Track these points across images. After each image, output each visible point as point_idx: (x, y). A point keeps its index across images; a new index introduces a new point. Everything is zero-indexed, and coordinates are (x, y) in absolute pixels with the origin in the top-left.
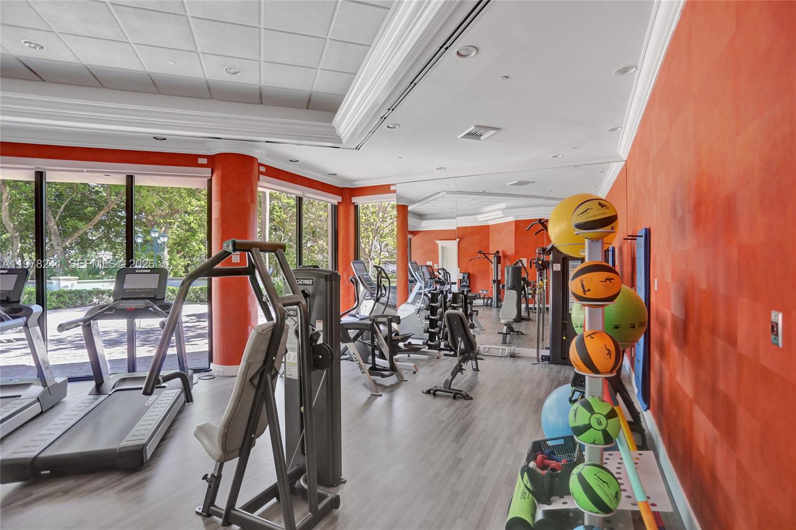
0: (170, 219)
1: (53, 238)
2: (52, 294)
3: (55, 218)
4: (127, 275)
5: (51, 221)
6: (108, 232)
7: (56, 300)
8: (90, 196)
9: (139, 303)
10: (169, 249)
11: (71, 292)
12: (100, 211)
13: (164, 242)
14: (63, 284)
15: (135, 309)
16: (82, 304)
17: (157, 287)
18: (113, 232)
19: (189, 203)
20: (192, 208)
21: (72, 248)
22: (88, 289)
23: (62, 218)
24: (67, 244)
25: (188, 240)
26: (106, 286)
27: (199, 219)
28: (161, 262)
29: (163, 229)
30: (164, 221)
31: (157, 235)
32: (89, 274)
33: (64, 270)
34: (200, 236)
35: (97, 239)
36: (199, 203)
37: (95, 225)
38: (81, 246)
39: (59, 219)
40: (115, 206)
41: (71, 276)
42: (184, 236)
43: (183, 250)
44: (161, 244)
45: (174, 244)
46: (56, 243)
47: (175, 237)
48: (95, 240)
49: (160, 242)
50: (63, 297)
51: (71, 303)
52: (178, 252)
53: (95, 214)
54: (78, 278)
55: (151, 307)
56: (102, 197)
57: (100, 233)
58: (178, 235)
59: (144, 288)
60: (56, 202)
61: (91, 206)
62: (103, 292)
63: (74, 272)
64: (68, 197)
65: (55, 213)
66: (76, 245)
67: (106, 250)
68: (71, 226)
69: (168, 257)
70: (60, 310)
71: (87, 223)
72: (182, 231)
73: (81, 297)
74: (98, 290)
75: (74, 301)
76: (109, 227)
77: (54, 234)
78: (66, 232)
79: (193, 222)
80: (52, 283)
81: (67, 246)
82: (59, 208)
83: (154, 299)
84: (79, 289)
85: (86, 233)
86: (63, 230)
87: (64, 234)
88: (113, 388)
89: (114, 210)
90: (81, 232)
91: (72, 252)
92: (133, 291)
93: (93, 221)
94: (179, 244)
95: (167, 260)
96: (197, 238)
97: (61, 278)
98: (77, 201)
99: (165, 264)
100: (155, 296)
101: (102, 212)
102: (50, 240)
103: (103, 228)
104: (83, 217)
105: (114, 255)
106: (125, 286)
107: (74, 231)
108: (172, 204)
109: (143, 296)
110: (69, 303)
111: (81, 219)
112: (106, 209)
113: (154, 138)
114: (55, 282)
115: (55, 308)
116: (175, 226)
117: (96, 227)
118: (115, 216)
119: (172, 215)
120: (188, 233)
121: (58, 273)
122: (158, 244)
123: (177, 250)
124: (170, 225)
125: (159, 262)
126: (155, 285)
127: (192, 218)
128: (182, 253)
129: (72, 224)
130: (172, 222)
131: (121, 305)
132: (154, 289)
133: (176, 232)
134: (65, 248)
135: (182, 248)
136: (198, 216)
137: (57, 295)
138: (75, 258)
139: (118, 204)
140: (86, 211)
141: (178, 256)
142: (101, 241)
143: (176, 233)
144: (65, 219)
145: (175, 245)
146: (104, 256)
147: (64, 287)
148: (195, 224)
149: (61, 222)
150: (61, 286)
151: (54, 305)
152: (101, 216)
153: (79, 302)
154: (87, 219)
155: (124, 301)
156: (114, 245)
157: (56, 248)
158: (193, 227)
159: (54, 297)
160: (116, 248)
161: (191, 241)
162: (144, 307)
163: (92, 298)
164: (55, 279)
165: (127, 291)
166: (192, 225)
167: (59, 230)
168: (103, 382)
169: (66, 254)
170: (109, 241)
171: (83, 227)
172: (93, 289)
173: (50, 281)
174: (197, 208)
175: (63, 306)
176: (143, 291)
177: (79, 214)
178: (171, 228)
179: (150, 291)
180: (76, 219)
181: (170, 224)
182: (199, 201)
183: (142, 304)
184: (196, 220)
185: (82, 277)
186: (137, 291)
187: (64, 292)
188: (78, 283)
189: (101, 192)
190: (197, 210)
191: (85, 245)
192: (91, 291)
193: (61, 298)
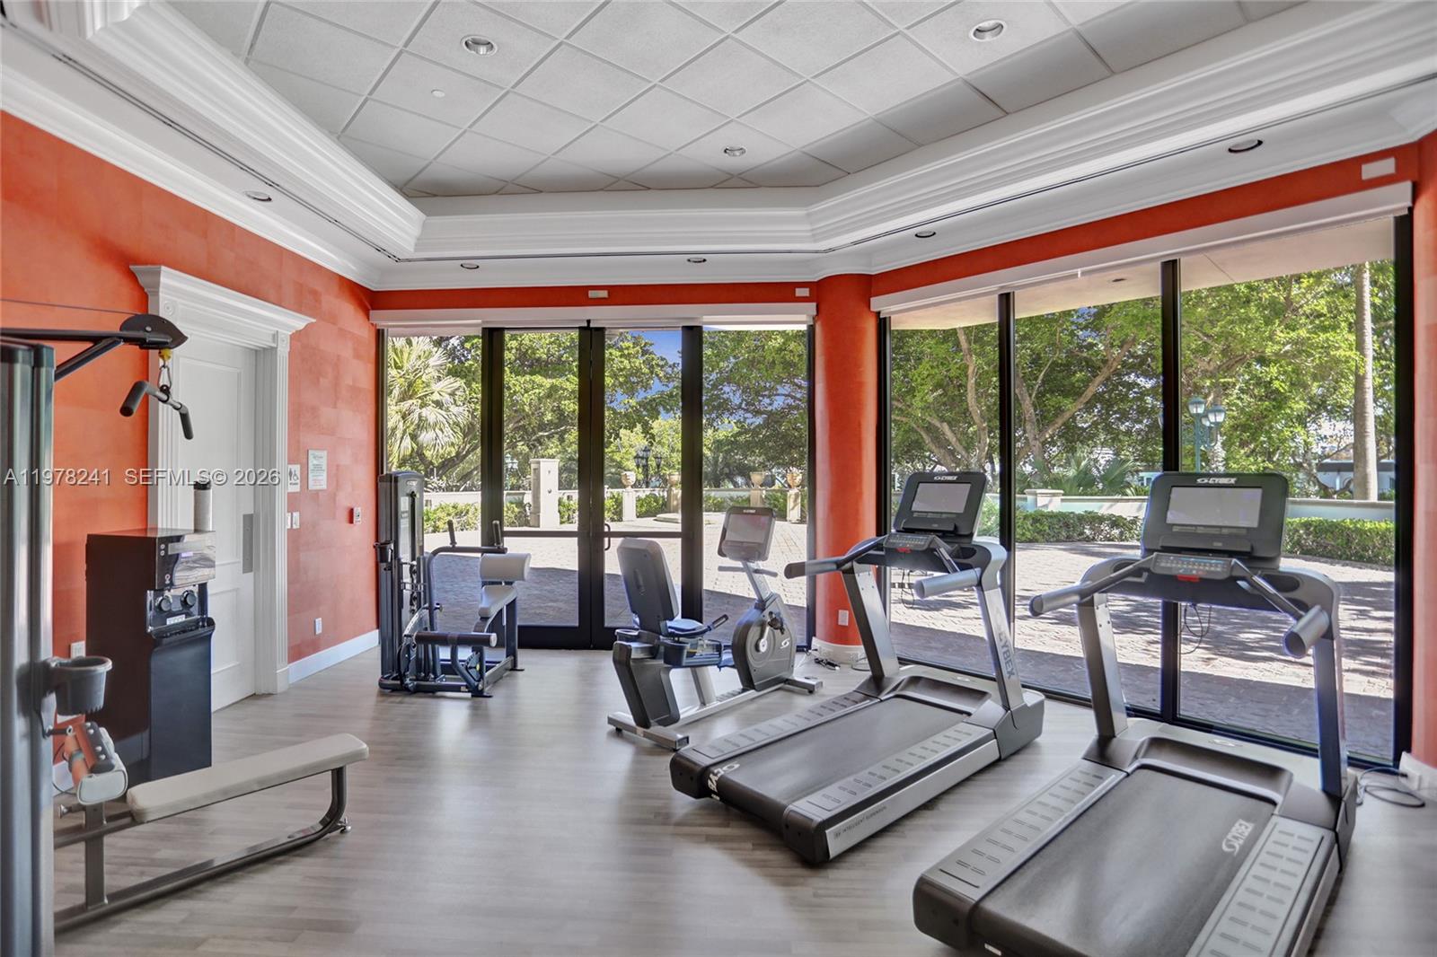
0: (1225, 377)
1: (1028, 427)
2: (1025, 518)
3: (1030, 395)
4: (1174, 489)
5: (1025, 401)
6: (1108, 413)
7: (1030, 527)
8: (1079, 354)
9: (1211, 565)
10: (1225, 438)
11: (1052, 516)
12: (1094, 377)
13: (1217, 424)
14: (1042, 501)
15: (1201, 579)
16: (1068, 537)
17: (1255, 525)
18: (1115, 413)
19: (1271, 338)
20: (1276, 347)
21: (1053, 443)
22: (1077, 513)
23: (1041, 395)
24: (1047, 436)
25: (1266, 417)
26: (1104, 508)
27: (1293, 371)
28: (1207, 465)
29: (1210, 399)
30: (1212, 383)
31: (1201, 410)
32: (1079, 486)
33: (1042, 478)
34: (1296, 406)
35: (1090, 426)
36: (1293, 335)
37: (1087, 403)
38: (1067, 439)
39: (1037, 397)
40: (1119, 367)
41: (1053, 488)
42: (1257, 409)
43: (1254, 438)
44: (1210, 428)
45: (1235, 428)
46: (1033, 436)
47: (1235, 414)
48: (1087, 428)
49: (1208, 424)
50: (1041, 524)
51: (1052, 534)
52: (1243, 444)
53: (1087, 382)
54: (1062, 492)
55: (1243, 579)
56: (1098, 353)
57: (1095, 416)
58: (1242, 410)
59: (1221, 524)
60: (1032, 371)
61: (1081, 371)
62: (1101, 519)
63: (1056, 483)
64: (1048, 361)
65: (1030, 388)
66: (1060, 437)
67: (1103, 444)
68: (1053, 406)
69: (1222, 454)
70: (1036, 545)
71: (1075, 400)
72: (1252, 400)
73: (1067, 525)
74: (1093, 515)
75: (1056, 531)
76: (1108, 405)
77: (1029, 421)
78: (1045, 418)
79: (1277, 379)
80: (1026, 499)
81: (1046, 439)
82: (1036, 379)
83: (1248, 557)
84: (1064, 511)
85: (1074, 417)
86: (1041, 415)
87: (1043, 421)
88: (1136, 757)
89: (1118, 373)
90: (1067, 415)
91: (1055, 449)
92: (1190, 531)
93: (1084, 395)
94: (1245, 428)
95: (1220, 459)
96: (1288, 411)
97: (1039, 491)
98: (1061, 364)
99: (1217, 468)
100: (1252, 548)
101: (1099, 379)
102: (1025, 432)
103: (1099, 406)
104: (1069, 391)
105: (1117, 454)
106: (1172, 517)
107: (1056, 416)
108: (1229, 346)
109: (1218, 545)
110: (1049, 534)
111: (1066, 394)
112: (1105, 373)
113: (1230, 150)
114: (1030, 498)
115: (1031, 541)
116: (1236, 391)
117: (1089, 407)
118: (1119, 383)
119: (1228, 368)
120: (1267, 403)
121: (1035, 484)
122: (1204, 427)
123: (1241, 439)
124: (1225, 390)
125: (1203, 464)
126: (1251, 520)
127: (1274, 370)
128: (1252, 446)
129: (1053, 404)
130: (1228, 383)
131: (1163, 565)
132: (1248, 529)
133: (1238, 402)
134: (1043, 443)
135: (1252, 434)
136: (1290, 363)
137: (1033, 519)
138: (1058, 460)
139: (1124, 362)
140: (1074, 379)
141: (1242, 451)
142: (1096, 428)
143: (1237, 405)
144: (1044, 396)
145: (1236, 430)
146: (1101, 456)
147: (1044, 506)
148: (1283, 381)
149: (1039, 402)
150: (1039, 505)
151: (1028, 535)
152: (1096, 387)
153: (1064, 534)
154: (1076, 393)
155: (1172, 557)
156: (1117, 436)
157: (1032, 443)
158: (1277, 389)
159: (1029, 522)
160: (1120, 441)
161: (1272, 421)
162: (1225, 576)
163: (1084, 528)
164: (1030, 494)
165: (1175, 529)
166: (1276, 384)
167: (1037, 415)
168: (1114, 736)
169: (1045, 452)
170: (1108, 429)
171: (1071, 406)
172: (1086, 512)
173: (1022, 496)
174: (1288, 347)
175: (1038, 537)
176: (1217, 532)
177: (1064, 386)
178: (1227, 395)
179: (1237, 533)
180: (1059, 395)
181: (1226, 386)
182: (1294, 330)
183: (1219, 569)
184: (1285, 372)
185: (1068, 489)
186: (1200, 530)
187: (1043, 515)
188: (1062, 500)
189: (1096, 345)
190: (1287, 352)
191: (1072, 437)
192: (1083, 516)
193: (1038, 525)
